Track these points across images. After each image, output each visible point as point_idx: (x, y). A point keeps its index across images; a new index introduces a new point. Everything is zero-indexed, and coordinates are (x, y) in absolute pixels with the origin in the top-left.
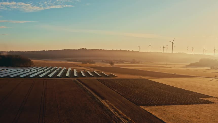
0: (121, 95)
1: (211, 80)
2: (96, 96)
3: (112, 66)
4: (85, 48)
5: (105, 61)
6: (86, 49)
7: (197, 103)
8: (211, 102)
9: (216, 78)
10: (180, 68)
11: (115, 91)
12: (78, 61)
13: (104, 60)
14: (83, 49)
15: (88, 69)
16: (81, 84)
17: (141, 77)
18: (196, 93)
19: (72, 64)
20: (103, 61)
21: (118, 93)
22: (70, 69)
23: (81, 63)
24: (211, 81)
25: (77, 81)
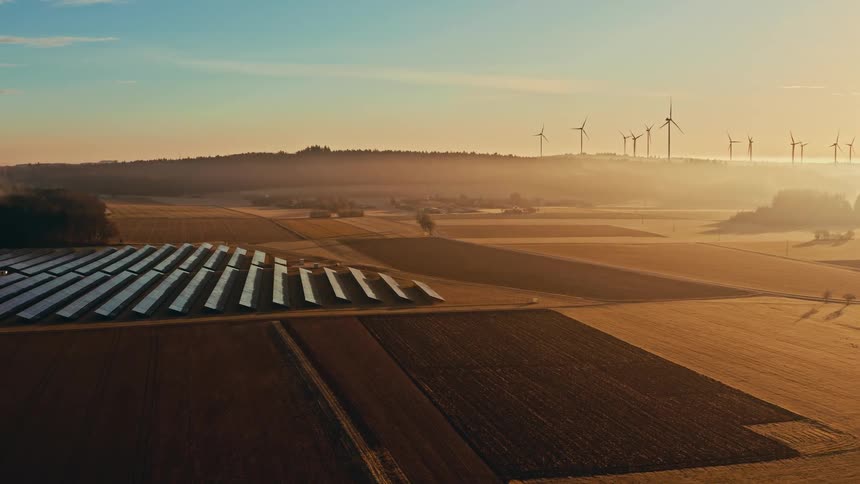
0: (444, 414)
1: (807, 310)
2: (346, 424)
3: (426, 234)
4: (322, 146)
5: (402, 205)
6: (327, 150)
7: (734, 459)
8: (788, 448)
9: (827, 302)
10: (693, 240)
11: (425, 393)
12: (295, 202)
13: (397, 200)
14: (315, 150)
15: (333, 251)
16: (297, 351)
17: (535, 300)
18: (739, 393)
19: (271, 220)
20: (393, 202)
21: (435, 404)
22: (260, 257)
23: (306, 213)
24: (806, 316)
25: (283, 331)
